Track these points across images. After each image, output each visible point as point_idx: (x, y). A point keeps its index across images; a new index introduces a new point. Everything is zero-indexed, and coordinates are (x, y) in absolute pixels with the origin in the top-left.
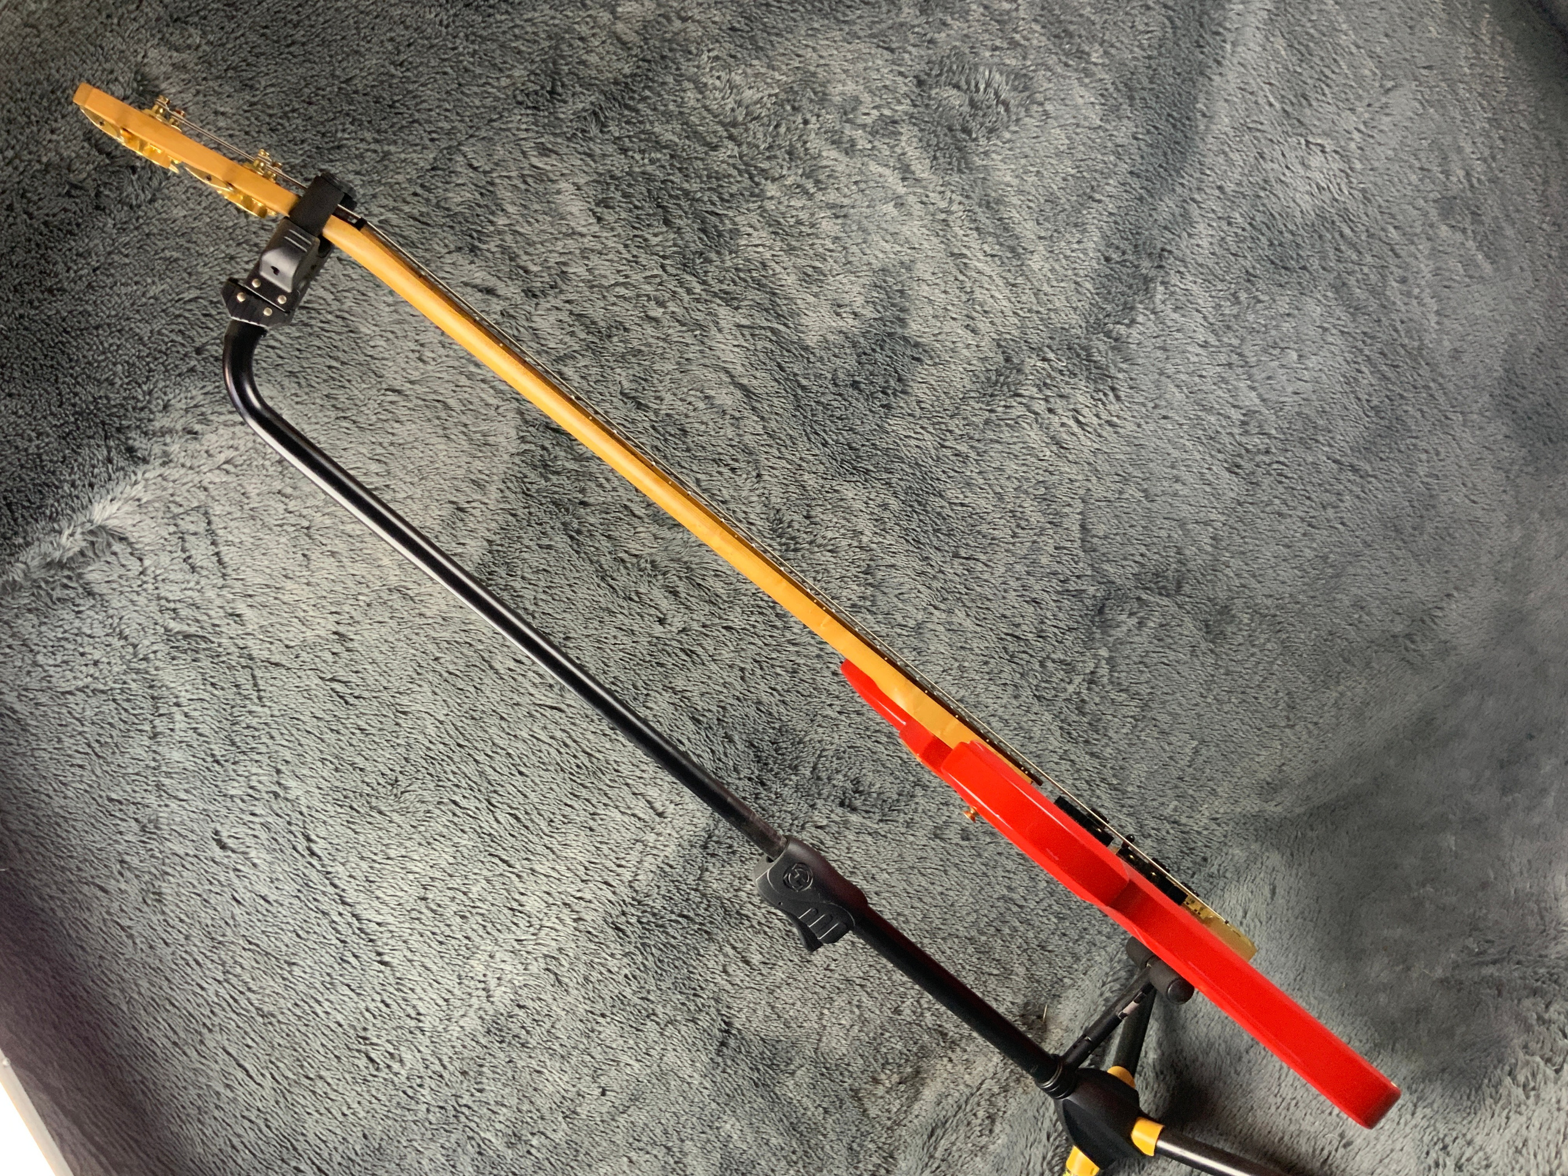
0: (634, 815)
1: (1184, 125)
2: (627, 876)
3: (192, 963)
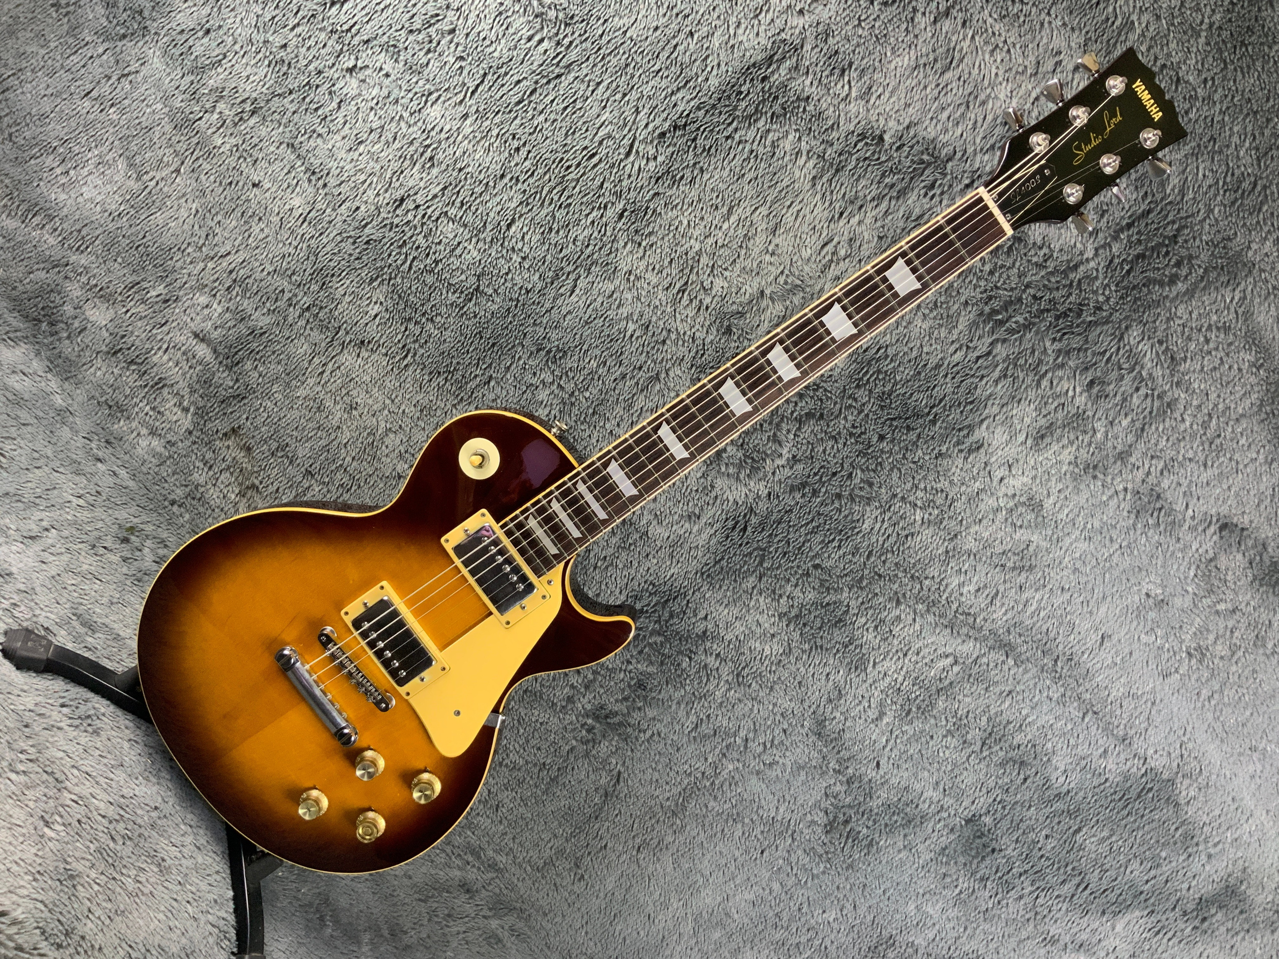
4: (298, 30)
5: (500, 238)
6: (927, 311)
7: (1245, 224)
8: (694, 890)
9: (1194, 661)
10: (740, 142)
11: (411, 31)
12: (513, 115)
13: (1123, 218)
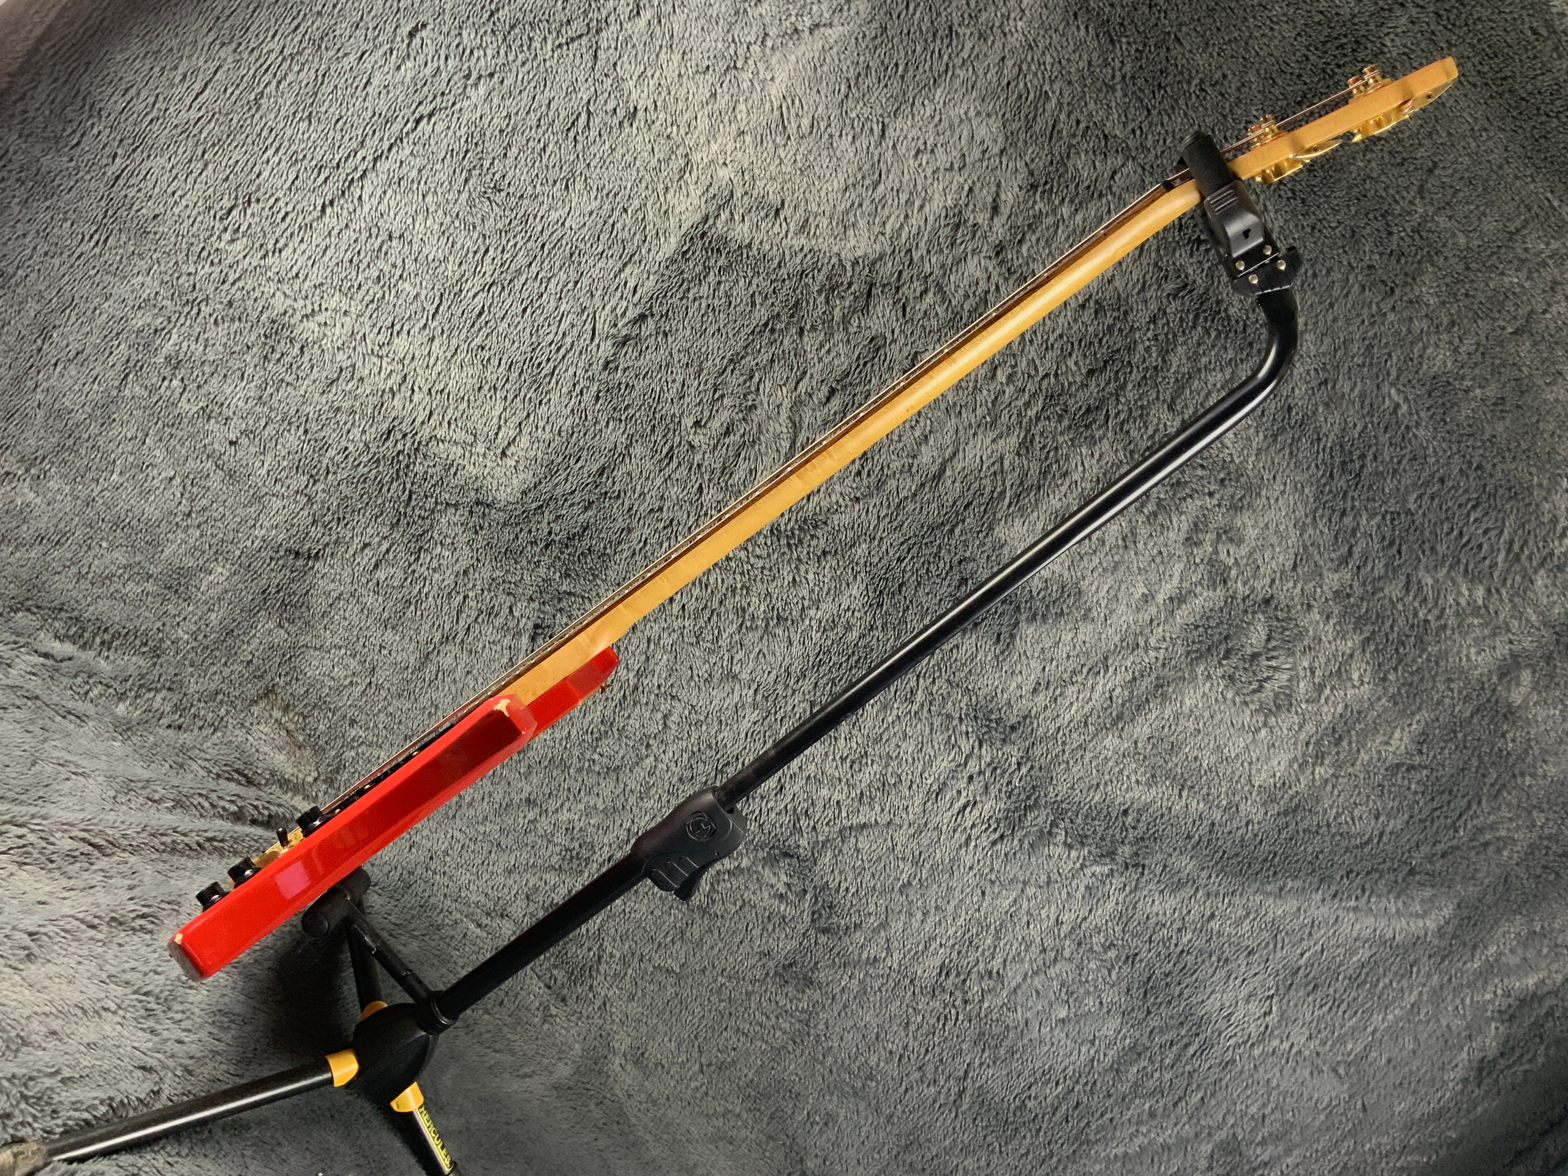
0: (499, 428)
1: (1268, 870)
2: (440, 433)
3: (296, 23)
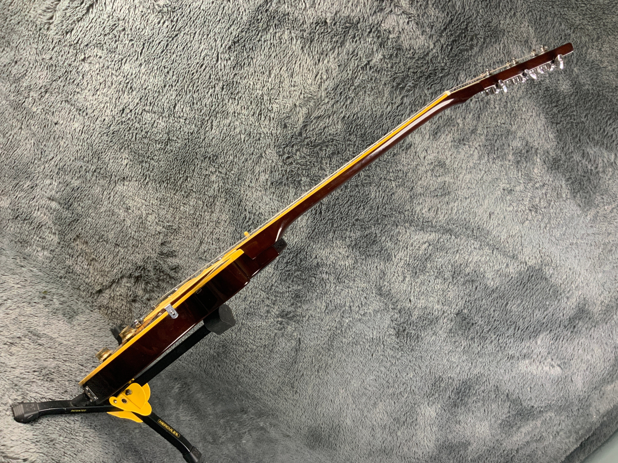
4: (55, 49)
5: (172, 114)
6: (369, 93)
7: (495, 14)
8: (347, 383)
9: (533, 213)
10: (265, 41)
11: (105, 35)
12: (161, 58)
13: (441, 26)
